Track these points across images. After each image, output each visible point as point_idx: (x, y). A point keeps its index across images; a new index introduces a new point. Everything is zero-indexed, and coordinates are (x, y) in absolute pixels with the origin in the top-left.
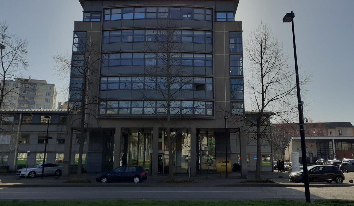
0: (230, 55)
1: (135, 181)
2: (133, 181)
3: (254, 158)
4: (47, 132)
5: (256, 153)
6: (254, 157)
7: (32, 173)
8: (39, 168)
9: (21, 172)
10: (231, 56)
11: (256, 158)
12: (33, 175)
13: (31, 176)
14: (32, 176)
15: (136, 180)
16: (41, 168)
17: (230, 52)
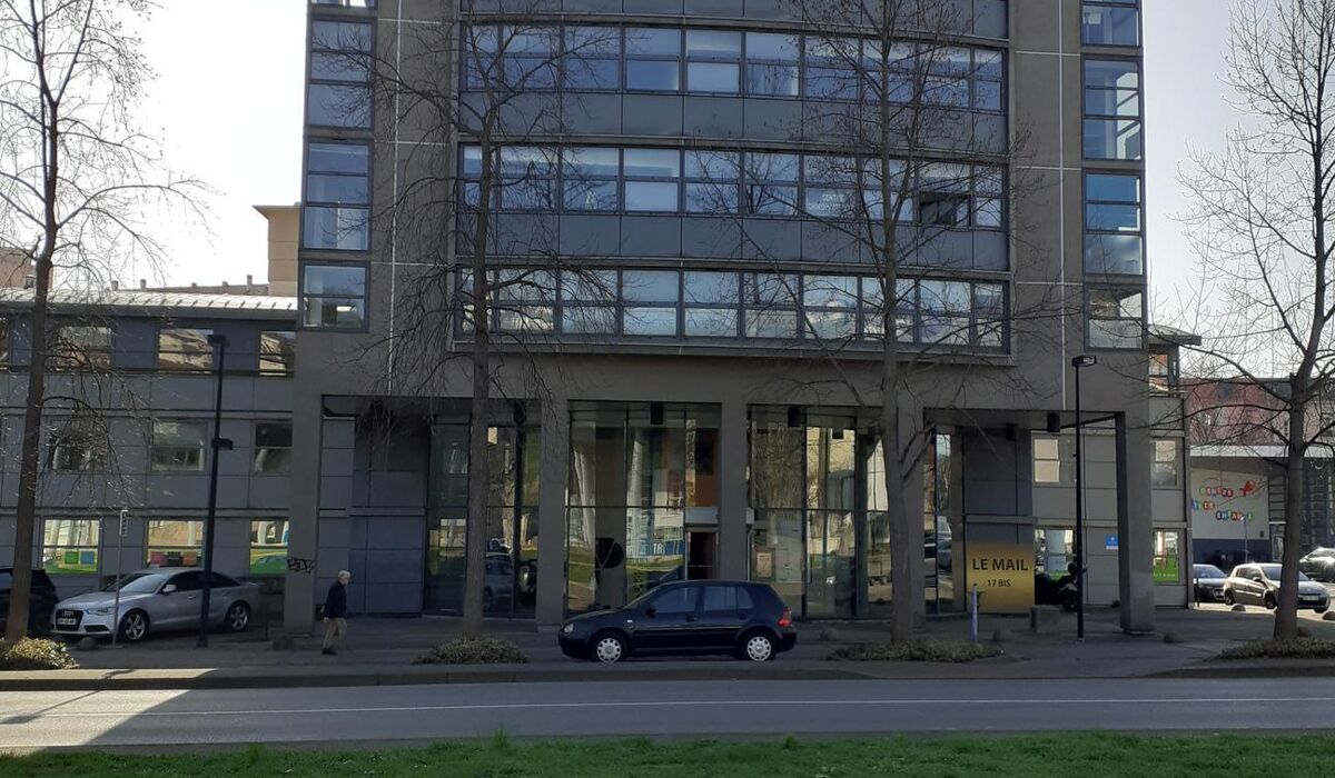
0: (1085, 57)
1: (754, 651)
2: (741, 654)
3: (1108, 548)
4: (219, 410)
5: (1116, 524)
6: (1108, 542)
7: (134, 619)
8: (161, 592)
9: (85, 616)
10: (1089, 64)
11: (1116, 548)
12: (139, 627)
13: (132, 634)
14: (135, 632)
15: (759, 647)
16: (168, 593)
17: (1083, 44)
